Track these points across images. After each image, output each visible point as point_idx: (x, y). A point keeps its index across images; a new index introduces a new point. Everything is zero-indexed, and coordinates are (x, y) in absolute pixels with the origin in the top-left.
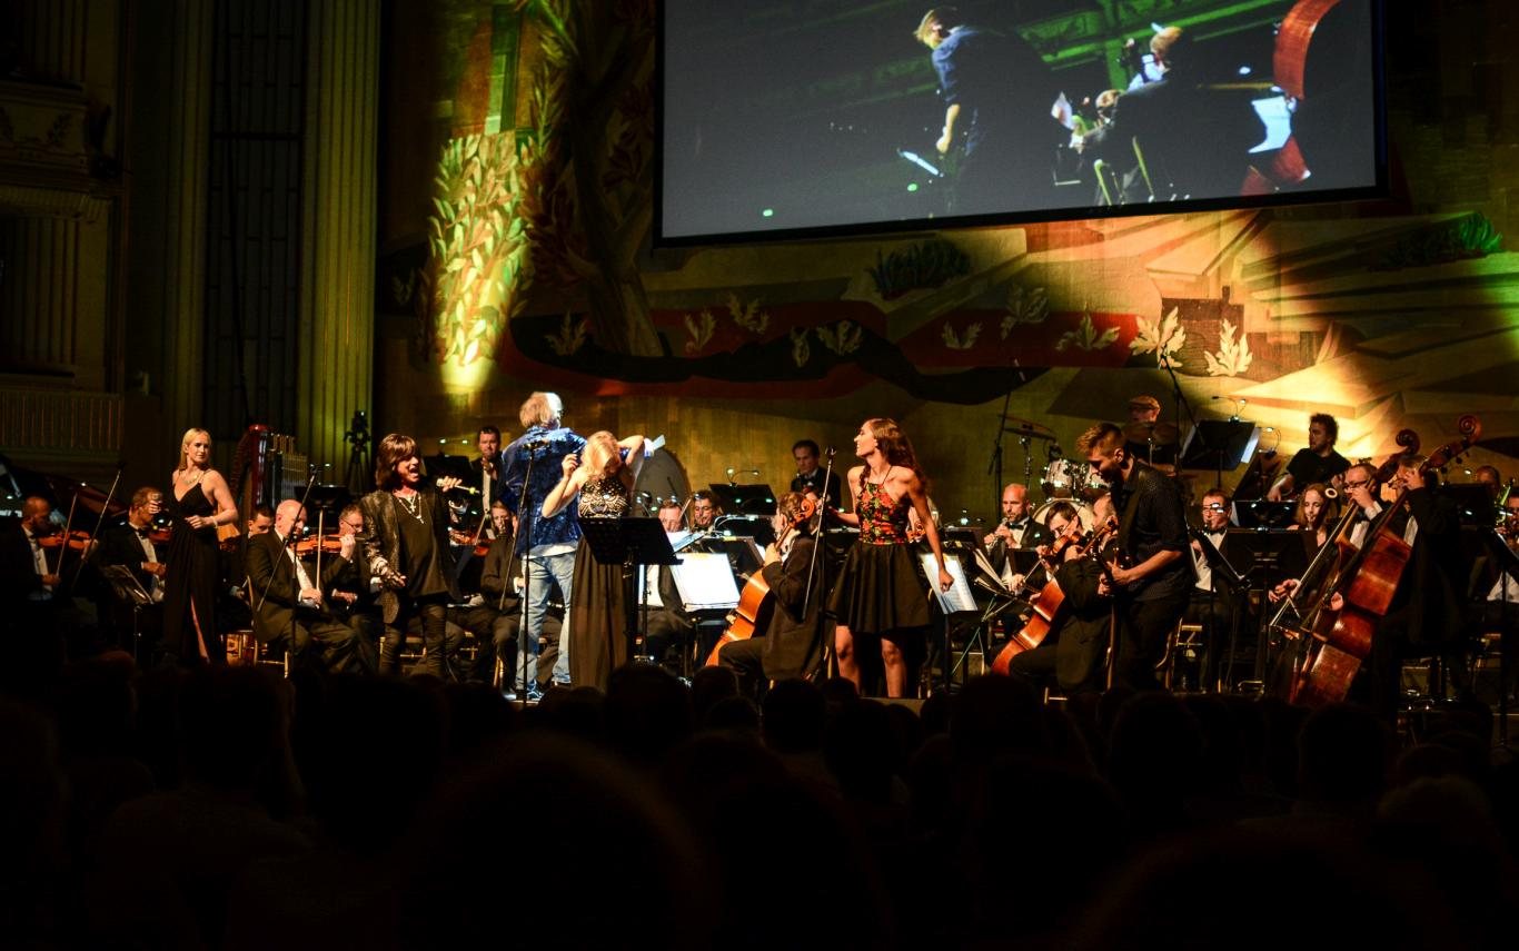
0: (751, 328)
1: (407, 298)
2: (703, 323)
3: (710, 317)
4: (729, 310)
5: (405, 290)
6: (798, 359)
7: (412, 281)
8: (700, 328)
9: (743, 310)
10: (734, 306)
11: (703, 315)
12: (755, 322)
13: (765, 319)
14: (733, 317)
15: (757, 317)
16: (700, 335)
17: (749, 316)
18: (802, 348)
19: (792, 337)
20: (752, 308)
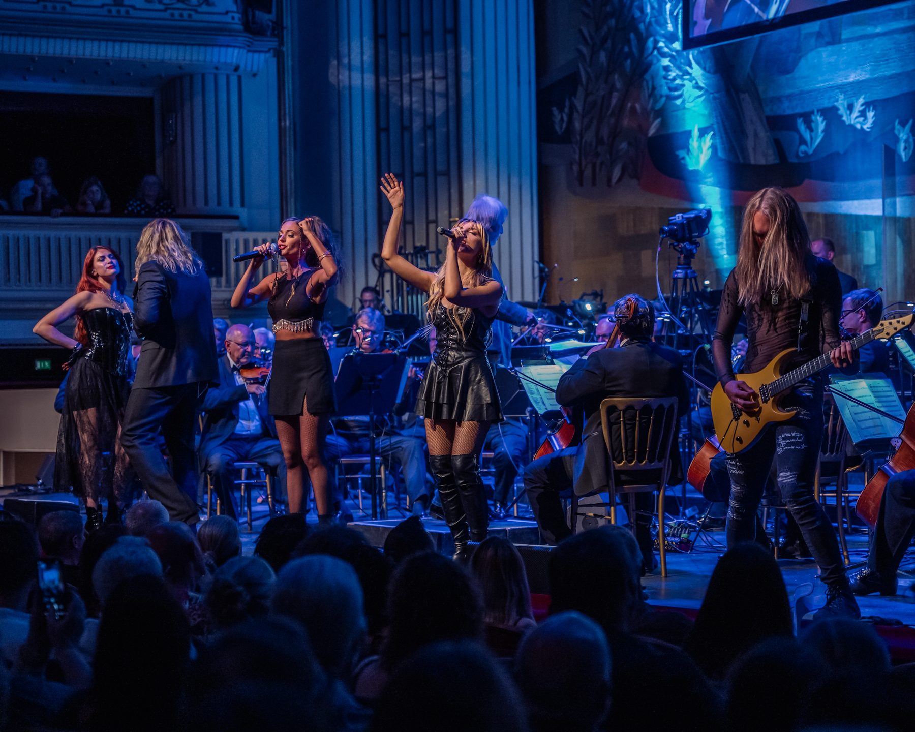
0: (858, 126)
1: (564, 125)
2: (813, 125)
3: (820, 119)
4: (837, 109)
5: (562, 119)
6: (903, 154)
7: (566, 110)
8: (811, 130)
9: (850, 107)
10: (841, 104)
11: (813, 118)
12: (861, 119)
13: (871, 115)
14: (842, 116)
15: (863, 114)
16: (812, 138)
17: (855, 114)
18: (906, 141)
19: (896, 132)
20: (858, 107)
